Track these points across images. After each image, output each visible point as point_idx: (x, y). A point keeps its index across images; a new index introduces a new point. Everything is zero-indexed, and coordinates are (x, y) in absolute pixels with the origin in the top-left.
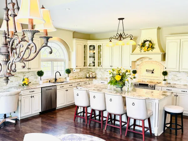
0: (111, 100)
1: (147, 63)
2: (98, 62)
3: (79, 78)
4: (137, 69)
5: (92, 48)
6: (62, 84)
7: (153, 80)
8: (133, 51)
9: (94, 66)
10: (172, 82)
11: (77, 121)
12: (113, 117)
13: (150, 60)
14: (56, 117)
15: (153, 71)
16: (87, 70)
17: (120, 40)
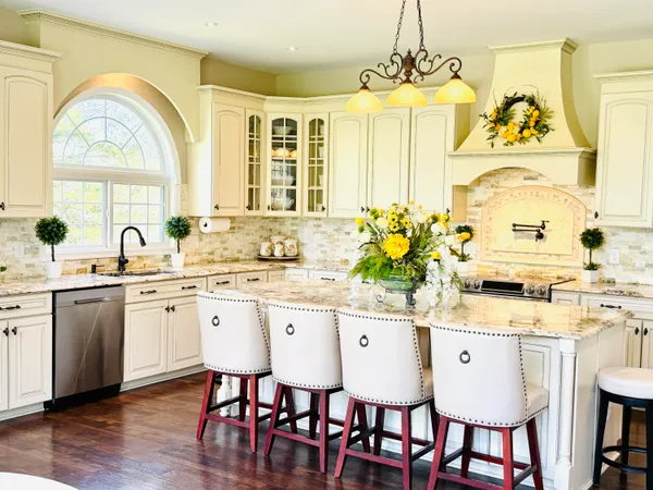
0: (364, 342)
1: (516, 194)
2: (311, 192)
3: (226, 261)
4: (473, 221)
5: (283, 131)
6: (147, 282)
7: (542, 269)
8: (458, 145)
9: (293, 208)
10: (622, 277)
11: (214, 439)
12: (372, 423)
13: (529, 182)
14: (119, 425)
15: (543, 227)
16: (262, 227)
17: (408, 81)
